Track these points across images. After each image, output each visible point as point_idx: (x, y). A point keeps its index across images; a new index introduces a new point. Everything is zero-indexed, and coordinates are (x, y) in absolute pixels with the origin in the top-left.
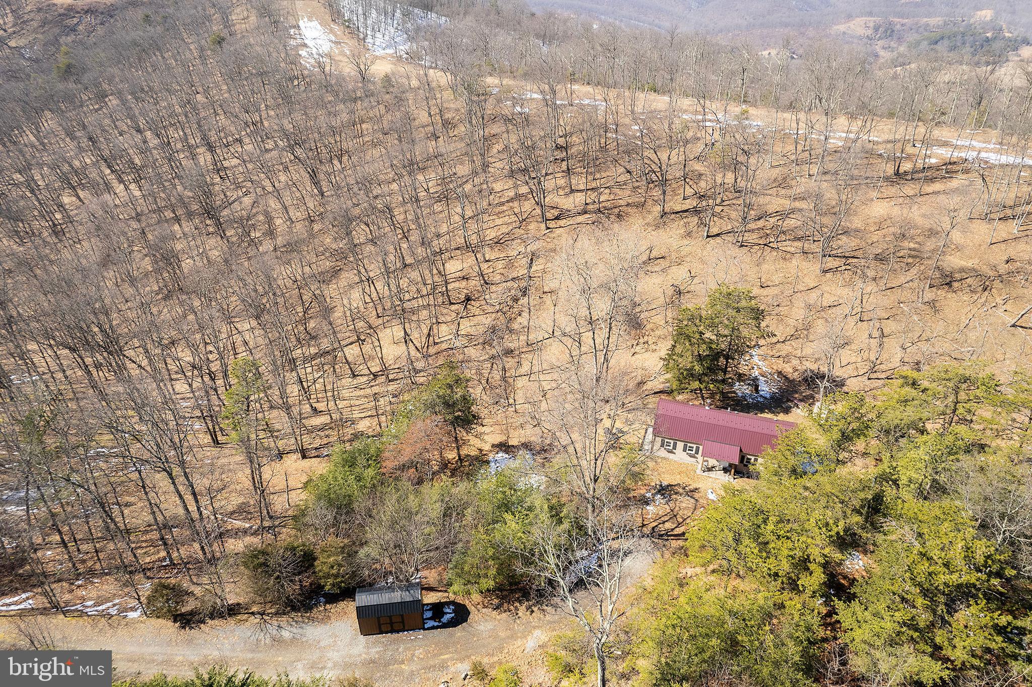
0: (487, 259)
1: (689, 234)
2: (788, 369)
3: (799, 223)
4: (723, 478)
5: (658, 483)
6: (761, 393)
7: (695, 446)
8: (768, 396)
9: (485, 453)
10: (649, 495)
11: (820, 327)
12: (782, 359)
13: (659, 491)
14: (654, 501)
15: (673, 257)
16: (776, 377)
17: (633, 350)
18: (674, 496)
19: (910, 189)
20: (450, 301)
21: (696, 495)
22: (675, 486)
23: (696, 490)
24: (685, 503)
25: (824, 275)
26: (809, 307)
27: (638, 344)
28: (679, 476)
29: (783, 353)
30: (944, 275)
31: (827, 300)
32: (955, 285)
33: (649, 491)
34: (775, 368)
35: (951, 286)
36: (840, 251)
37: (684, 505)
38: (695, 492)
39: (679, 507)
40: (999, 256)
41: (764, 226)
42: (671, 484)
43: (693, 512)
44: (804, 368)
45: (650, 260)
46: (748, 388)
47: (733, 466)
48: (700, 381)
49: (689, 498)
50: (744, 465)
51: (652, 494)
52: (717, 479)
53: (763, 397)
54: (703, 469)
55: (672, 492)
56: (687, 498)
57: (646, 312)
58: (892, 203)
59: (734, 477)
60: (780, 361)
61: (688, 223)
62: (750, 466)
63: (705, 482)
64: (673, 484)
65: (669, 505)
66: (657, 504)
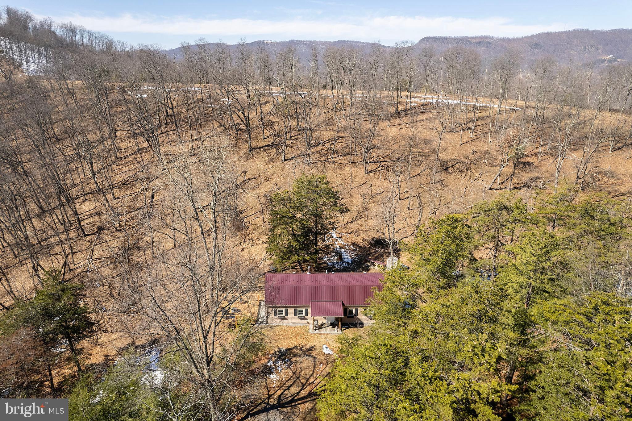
0: (116, 197)
1: (271, 160)
2: (359, 240)
4: (333, 332)
5: (277, 349)
6: (345, 260)
7: (303, 309)
8: (350, 262)
9: (111, 358)
10: (270, 363)
11: (375, 208)
12: (353, 234)
13: (279, 358)
14: (276, 368)
15: (263, 177)
16: (352, 247)
17: (241, 247)
18: (294, 359)
19: (406, 120)
20: (84, 233)
21: (313, 353)
22: (293, 349)
23: (312, 348)
24: (305, 362)
25: (368, 175)
26: (364, 197)
27: (244, 242)
28: (294, 339)
29: (354, 230)
30: (442, 165)
31: (375, 190)
32: (450, 169)
33: (270, 360)
34: (350, 241)
35: (448, 171)
37: (304, 365)
38: (312, 350)
39: (301, 369)
40: (468, 150)
41: (322, 149)
42: (289, 348)
43: (314, 370)
44: (370, 238)
45: (245, 180)
46: (334, 259)
47: (339, 320)
48: (298, 255)
49: (307, 357)
50: (348, 317)
51: (273, 362)
52: (328, 334)
53: (347, 263)
54: (314, 328)
55: (292, 355)
56: (306, 358)
57: (248, 218)
58: (399, 128)
59: (343, 329)
60: (352, 236)
61: (270, 153)
62: (353, 317)
63: (318, 339)
64: (291, 347)
65: (291, 369)
66: (280, 371)
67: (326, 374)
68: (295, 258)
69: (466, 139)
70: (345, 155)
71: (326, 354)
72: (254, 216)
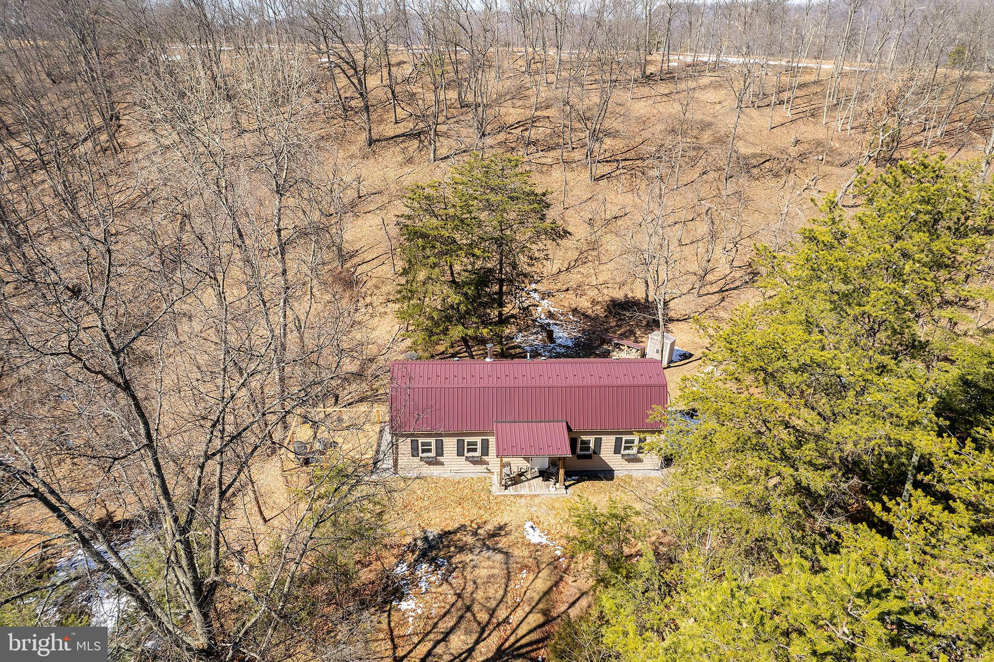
1: (410, 161)
2: (584, 304)
3: (549, 131)
4: (544, 491)
5: (418, 533)
6: (558, 341)
7: (478, 439)
8: (570, 344)
10: (402, 569)
11: (611, 244)
12: (572, 292)
13: (424, 554)
14: (415, 582)
16: (571, 317)
18: (458, 558)
19: (663, 88)
21: (503, 542)
22: (455, 532)
23: (500, 531)
24: (485, 566)
25: (597, 184)
26: (591, 222)
27: (356, 310)
28: (458, 509)
29: (572, 284)
31: (612, 211)
32: (754, 171)
33: (401, 559)
34: (566, 305)
35: (750, 174)
36: (607, 155)
37: (483, 573)
38: (499, 535)
39: (475, 583)
40: (785, 138)
41: (506, 139)
42: (447, 530)
43: (507, 586)
44: (607, 298)
45: (360, 197)
46: (537, 339)
47: (561, 463)
48: (463, 325)
49: (490, 553)
50: (580, 457)
51: (409, 566)
52: (535, 496)
53: (564, 346)
54: (503, 482)
55: (452, 549)
56: (486, 554)
57: (365, 265)
58: (650, 102)
59: (567, 483)
60: (571, 295)
61: (406, 148)
62: (589, 457)
63: (513, 509)
64: (450, 528)
65: (450, 584)
66: (424, 590)
67: (537, 598)
68: (457, 332)
69: (778, 120)
70: (550, 149)
71: (534, 545)
72: (375, 261)
